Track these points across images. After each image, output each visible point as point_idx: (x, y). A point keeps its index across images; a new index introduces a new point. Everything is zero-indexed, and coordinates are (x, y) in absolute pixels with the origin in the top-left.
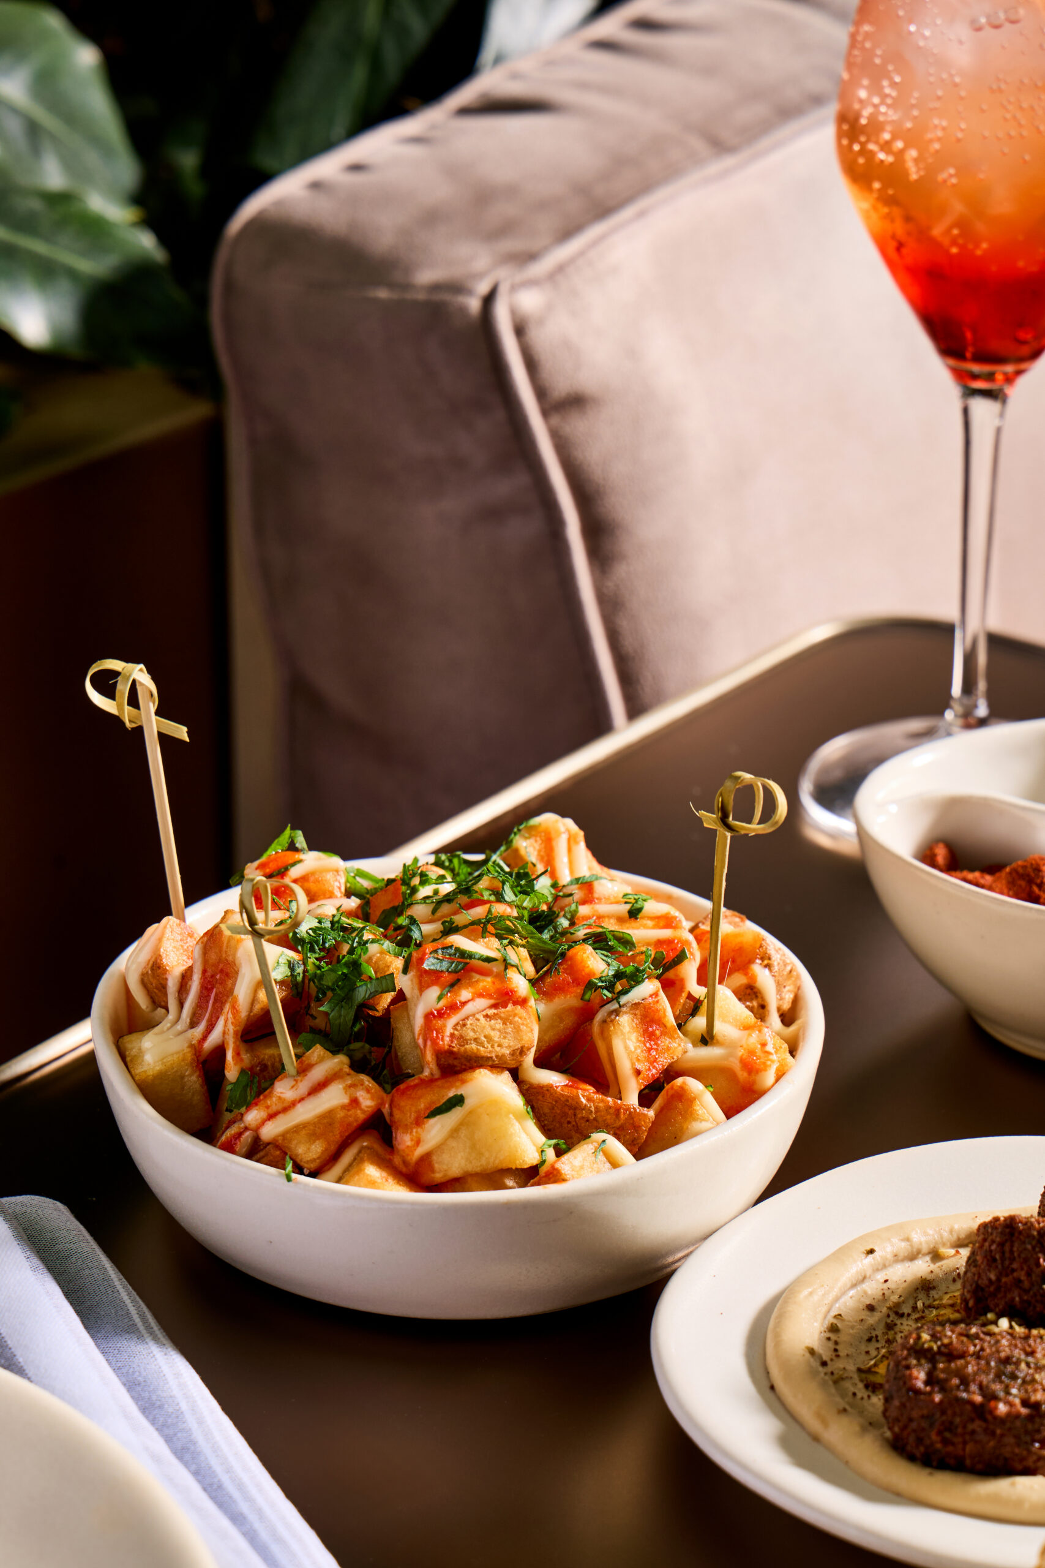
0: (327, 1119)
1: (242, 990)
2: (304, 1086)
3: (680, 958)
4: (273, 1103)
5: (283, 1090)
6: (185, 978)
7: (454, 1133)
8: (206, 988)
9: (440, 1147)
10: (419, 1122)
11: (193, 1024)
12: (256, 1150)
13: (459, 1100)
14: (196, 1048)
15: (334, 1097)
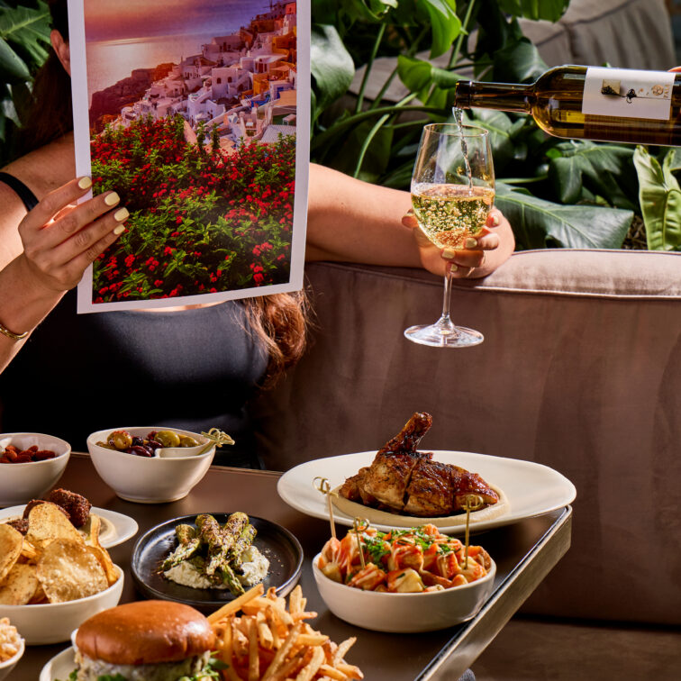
0: (371, 579)
1: (352, 551)
2: (367, 572)
3: (459, 549)
4: (359, 576)
5: (362, 573)
6: (337, 553)
7: (403, 583)
8: (342, 553)
9: (399, 586)
10: (394, 580)
11: (339, 561)
12: (355, 586)
13: (403, 575)
14: (340, 567)
15: (374, 574)
